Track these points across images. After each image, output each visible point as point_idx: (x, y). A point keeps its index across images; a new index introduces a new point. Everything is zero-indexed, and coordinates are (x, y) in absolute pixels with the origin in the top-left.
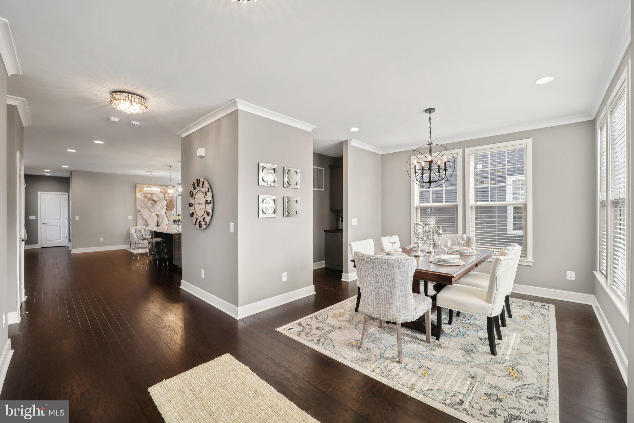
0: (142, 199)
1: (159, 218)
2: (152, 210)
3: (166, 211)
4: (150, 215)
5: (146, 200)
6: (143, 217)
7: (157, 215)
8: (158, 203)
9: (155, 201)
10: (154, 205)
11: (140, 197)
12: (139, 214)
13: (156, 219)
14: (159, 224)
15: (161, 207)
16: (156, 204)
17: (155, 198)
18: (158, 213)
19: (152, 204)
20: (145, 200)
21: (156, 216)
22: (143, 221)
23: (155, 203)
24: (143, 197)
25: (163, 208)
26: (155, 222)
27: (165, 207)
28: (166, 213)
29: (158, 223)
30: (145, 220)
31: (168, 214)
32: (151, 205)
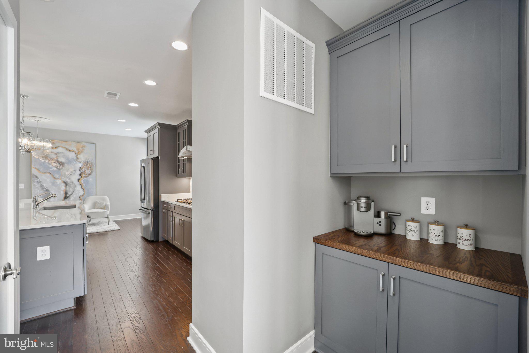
0: (41, 160)
1: (68, 186)
2: (57, 176)
3: (79, 177)
4: (53, 184)
5: (47, 161)
6: (42, 186)
7: (66, 183)
8: (66, 165)
9: (62, 164)
10: (60, 169)
11: (36, 157)
12: (36, 181)
13: (63, 187)
14: (68, 195)
15: (71, 172)
16: (64, 168)
17: (62, 160)
18: (64, 179)
19: (57, 167)
20: (45, 161)
21: (63, 185)
22: (42, 191)
23: (61, 167)
24: (43, 157)
25: (74, 174)
26: (62, 193)
27: (78, 172)
28: (79, 180)
29: (66, 193)
30: (45, 189)
31: (82, 181)
32: (54, 169)
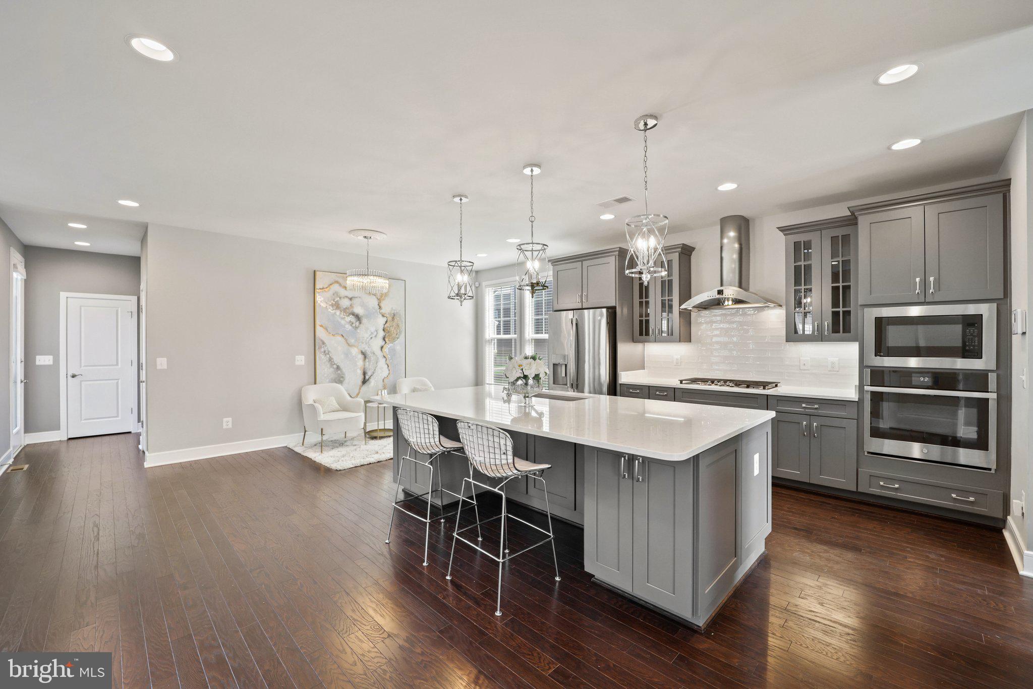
0: (330, 310)
1: (367, 360)
2: (352, 341)
3: (381, 343)
4: (347, 355)
5: (338, 313)
6: (330, 360)
7: (364, 354)
8: (364, 321)
9: (358, 317)
10: (356, 328)
11: (323, 305)
12: (323, 350)
13: (360, 363)
14: (367, 377)
15: (372, 333)
16: (361, 325)
17: (358, 310)
18: (364, 347)
19: (351, 323)
20: (335, 313)
21: (361, 356)
22: (332, 370)
23: (358, 323)
24: (332, 305)
25: (376, 336)
26: (360, 372)
27: (381, 334)
28: (382, 347)
29: (364, 374)
30: (335, 366)
31: (386, 349)
32: (348, 327)
